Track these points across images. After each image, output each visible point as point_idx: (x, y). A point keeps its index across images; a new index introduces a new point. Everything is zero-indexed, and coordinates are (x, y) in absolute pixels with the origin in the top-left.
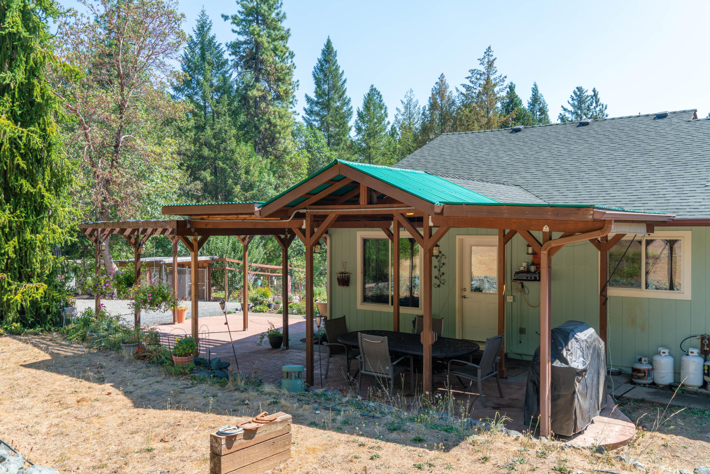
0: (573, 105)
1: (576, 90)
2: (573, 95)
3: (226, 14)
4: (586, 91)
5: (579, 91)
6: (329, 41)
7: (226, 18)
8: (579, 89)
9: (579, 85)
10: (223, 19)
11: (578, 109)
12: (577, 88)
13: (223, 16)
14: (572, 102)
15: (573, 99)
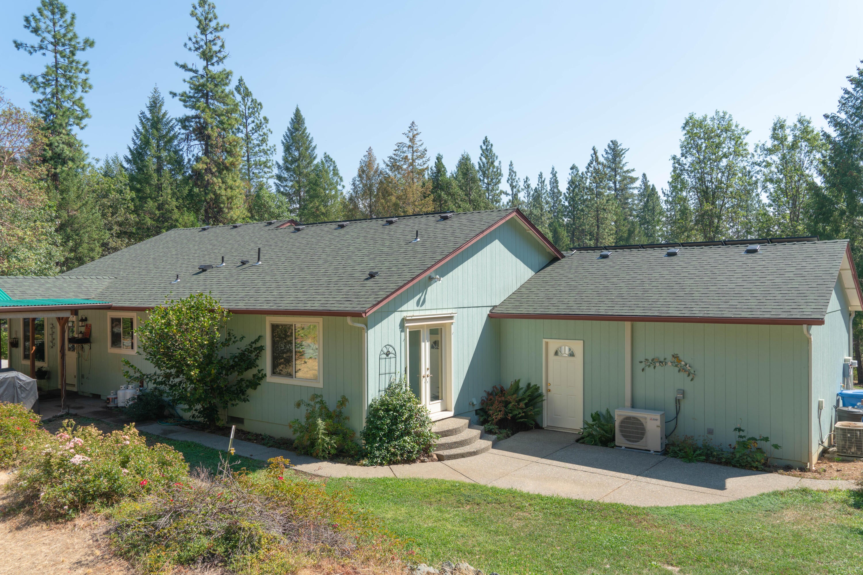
0: (607, 159)
1: (611, 144)
2: (607, 149)
3: (174, 91)
4: (621, 145)
5: (613, 144)
6: (298, 111)
7: (174, 95)
8: (614, 143)
9: (613, 139)
10: (171, 96)
11: (613, 163)
12: (612, 141)
13: (171, 93)
14: (606, 156)
15: (607, 153)
